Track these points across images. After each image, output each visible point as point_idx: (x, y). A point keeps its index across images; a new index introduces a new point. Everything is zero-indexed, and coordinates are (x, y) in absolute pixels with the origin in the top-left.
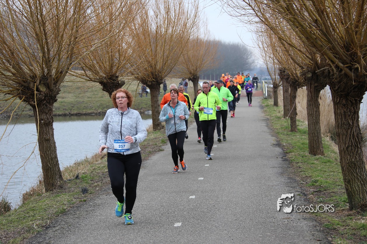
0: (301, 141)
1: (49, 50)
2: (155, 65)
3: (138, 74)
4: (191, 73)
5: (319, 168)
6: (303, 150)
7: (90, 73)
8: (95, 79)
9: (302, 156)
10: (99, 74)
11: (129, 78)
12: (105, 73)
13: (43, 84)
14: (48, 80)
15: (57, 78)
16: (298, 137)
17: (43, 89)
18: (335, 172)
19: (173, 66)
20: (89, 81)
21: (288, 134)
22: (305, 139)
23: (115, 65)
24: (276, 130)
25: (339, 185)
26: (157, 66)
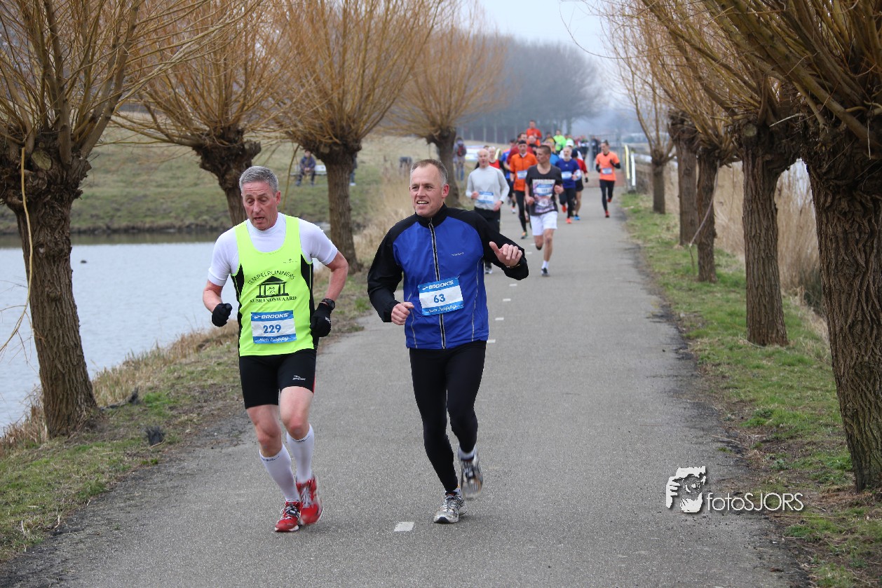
0: (727, 308)
1: (58, 59)
2: (341, 101)
3: (295, 126)
4: (433, 123)
5: (775, 379)
6: (730, 331)
7: (169, 121)
8: (180, 136)
9: (729, 346)
10: (192, 124)
11: (273, 134)
12: (208, 120)
13: (44, 149)
14: (56, 139)
15: (80, 134)
16: (719, 295)
17: (43, 163)
18: (815, 390)
19: (388, 105)
20: (164, 141)
21: (692, 287)
22: (737, 301)
23: (236, 101)
24: (660, 278)
25: (827, 425)
26: (346, 103)
